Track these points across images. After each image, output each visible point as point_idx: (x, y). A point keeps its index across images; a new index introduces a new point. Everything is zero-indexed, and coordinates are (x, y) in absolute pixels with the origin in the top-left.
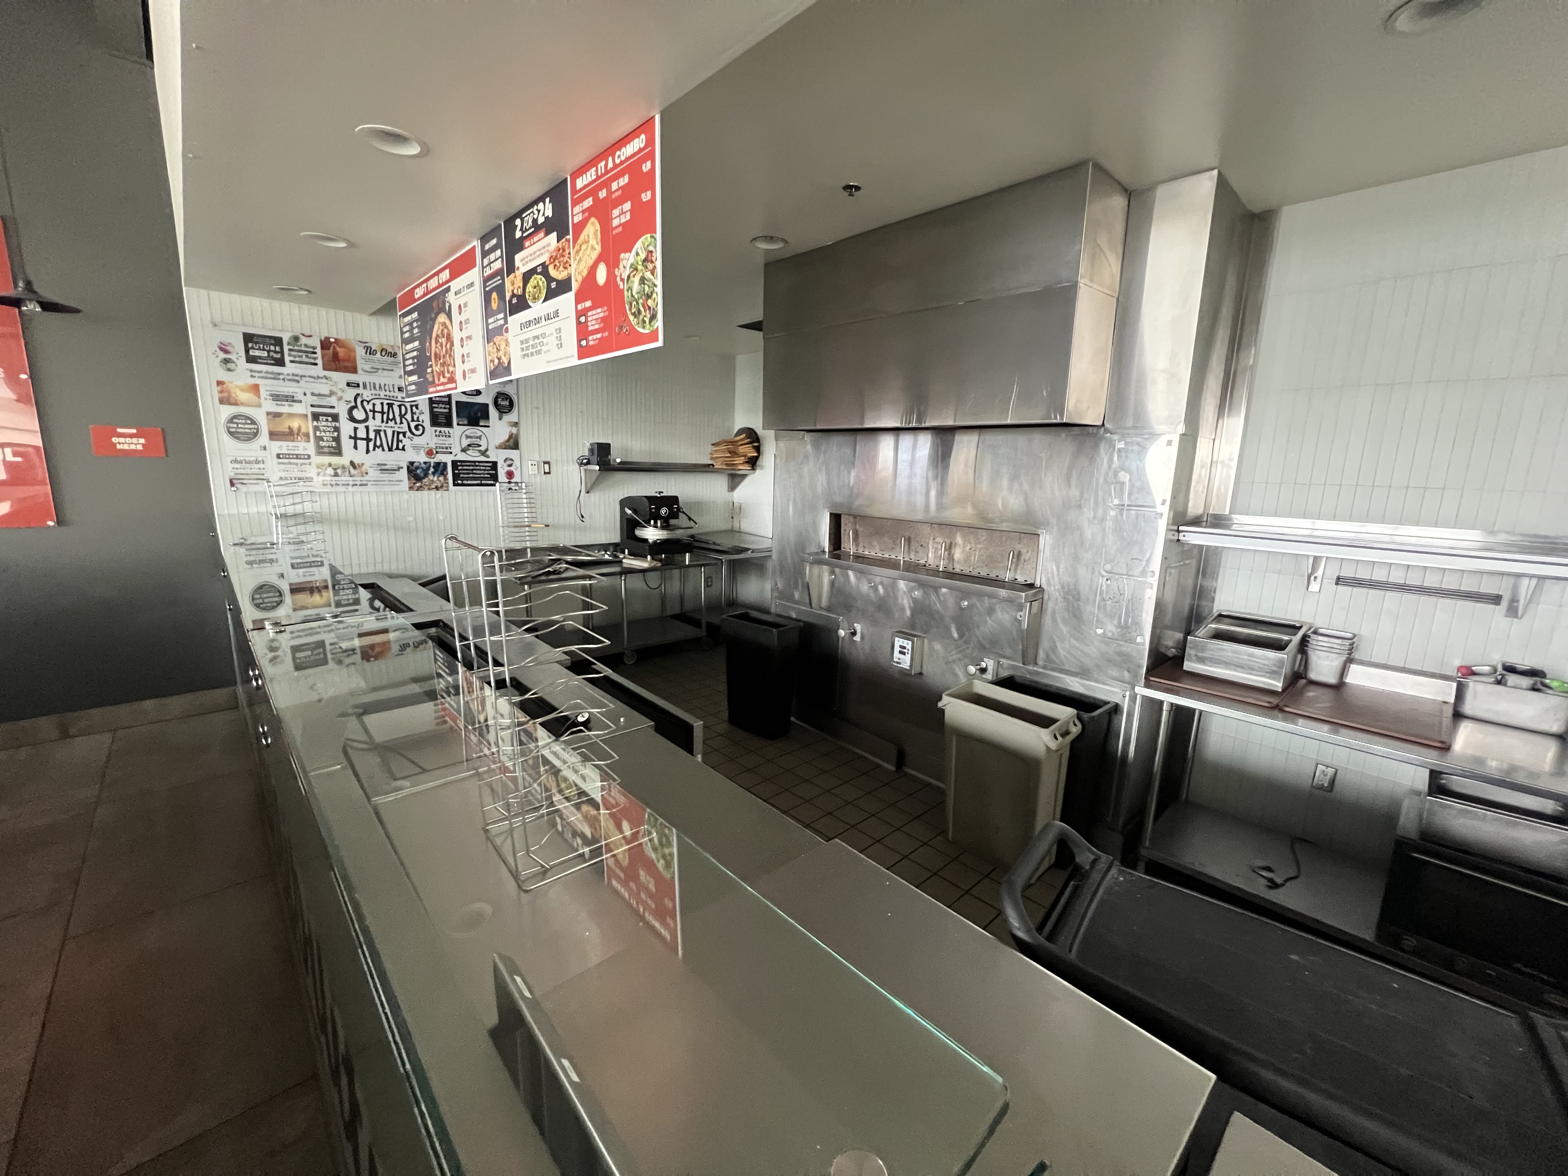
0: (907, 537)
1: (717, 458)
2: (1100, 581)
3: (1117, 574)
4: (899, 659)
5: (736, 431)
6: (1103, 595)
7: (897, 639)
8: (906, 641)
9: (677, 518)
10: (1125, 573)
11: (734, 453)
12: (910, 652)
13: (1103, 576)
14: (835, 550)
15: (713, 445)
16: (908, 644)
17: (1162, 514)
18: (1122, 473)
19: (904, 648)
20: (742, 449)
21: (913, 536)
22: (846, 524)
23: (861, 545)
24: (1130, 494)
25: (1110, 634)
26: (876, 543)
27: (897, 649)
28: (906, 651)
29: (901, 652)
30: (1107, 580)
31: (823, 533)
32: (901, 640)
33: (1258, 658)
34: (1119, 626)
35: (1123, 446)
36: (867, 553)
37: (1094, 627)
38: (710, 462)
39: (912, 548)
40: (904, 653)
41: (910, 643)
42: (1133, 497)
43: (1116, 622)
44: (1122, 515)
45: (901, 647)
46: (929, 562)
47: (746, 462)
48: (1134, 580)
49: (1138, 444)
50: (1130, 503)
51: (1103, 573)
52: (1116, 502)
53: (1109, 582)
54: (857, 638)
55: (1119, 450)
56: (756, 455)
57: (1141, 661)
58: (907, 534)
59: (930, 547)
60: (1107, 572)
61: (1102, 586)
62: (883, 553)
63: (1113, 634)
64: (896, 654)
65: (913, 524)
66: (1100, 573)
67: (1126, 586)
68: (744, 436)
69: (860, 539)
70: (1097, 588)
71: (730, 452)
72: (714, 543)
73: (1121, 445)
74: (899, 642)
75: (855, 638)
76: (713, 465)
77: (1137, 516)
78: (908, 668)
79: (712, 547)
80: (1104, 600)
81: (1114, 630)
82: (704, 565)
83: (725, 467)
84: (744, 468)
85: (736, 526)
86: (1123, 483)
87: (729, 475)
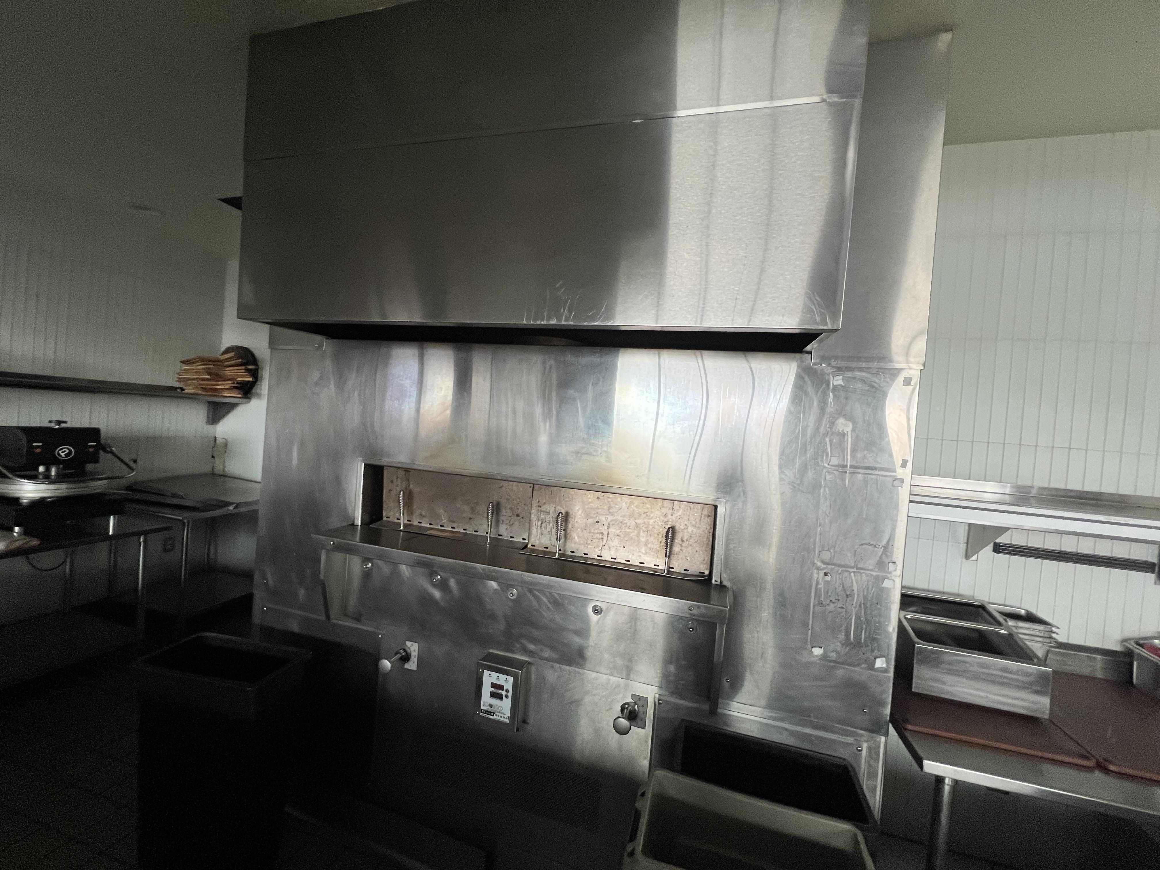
0: (495, 503)
1: (189, 379)
2: (815, 576)
3: (840, 566)
4: (491, 706)
5: (223, 349)
6: (820, 596)
7: (486, 673)
8: (502, 677)
9: (97, 461)
10: (853, 565)
11: (217, 377)
12: (510, 694)
13: (818, 569)
14: (372, 521)
15: (183, 362)
16: (507, 682)
17: (902, 481)
18: (841, 421)
19: (501, 687)
20: (229, 372)
21: (503, 501)
22: (392, 482)
23: (417, 512)
24: (854, 451)
25: (834, 655)
26: (442, 511)
27: (487, 689)
28: (504, 693)
29: (493, 695)
30: (826, 574)
31: (353, 495)
32: (495, 675)
33: (1014, 674)
34: (847, 642)
35: (840, 382)
36: (425, 525)
37: (809, 646)
38: (177, 385)
39: (502, 518)
40: (500, 697)
41: (511, 679)
42: (859, 455)
43: (842, 636)
44: (843, 480)
45: (493, 685)
46: (533, 541)
47: (235, 388)
48: (866, 574)
49: (863, 381)
50: (854, 463)
51: (819, 564)
52: (835, 461)
53: (828, 578)
54: (412, 665)
55: (835, 388)
56: (251, 379)
57: (884, 696)
58: (495, 498)
59: (533, 517)
60: (823, 562)
61: (818, 583)
62: (454, 525)
63: (838, 653)
64: (486, 699)
65: (505, 484)
66: (814, 564)
67: (855, 584)
68: (232, 354)
69: (415, 505)
70: (811, 586)
71: (209, 374)
72: (174, 496)
73: (838, 381)
74: (489, 678)
75: (407, 666)
76: (182, 389)
77: (865, 481)
78: (507, 721)
79: (169, 501)
80: (821, 604)
81: (839, 647)
82: (145, 533)
83: (200, 392)
84: (230, 396)
85: (219, 468)
86: (844, 435)
87: (210, 403)
